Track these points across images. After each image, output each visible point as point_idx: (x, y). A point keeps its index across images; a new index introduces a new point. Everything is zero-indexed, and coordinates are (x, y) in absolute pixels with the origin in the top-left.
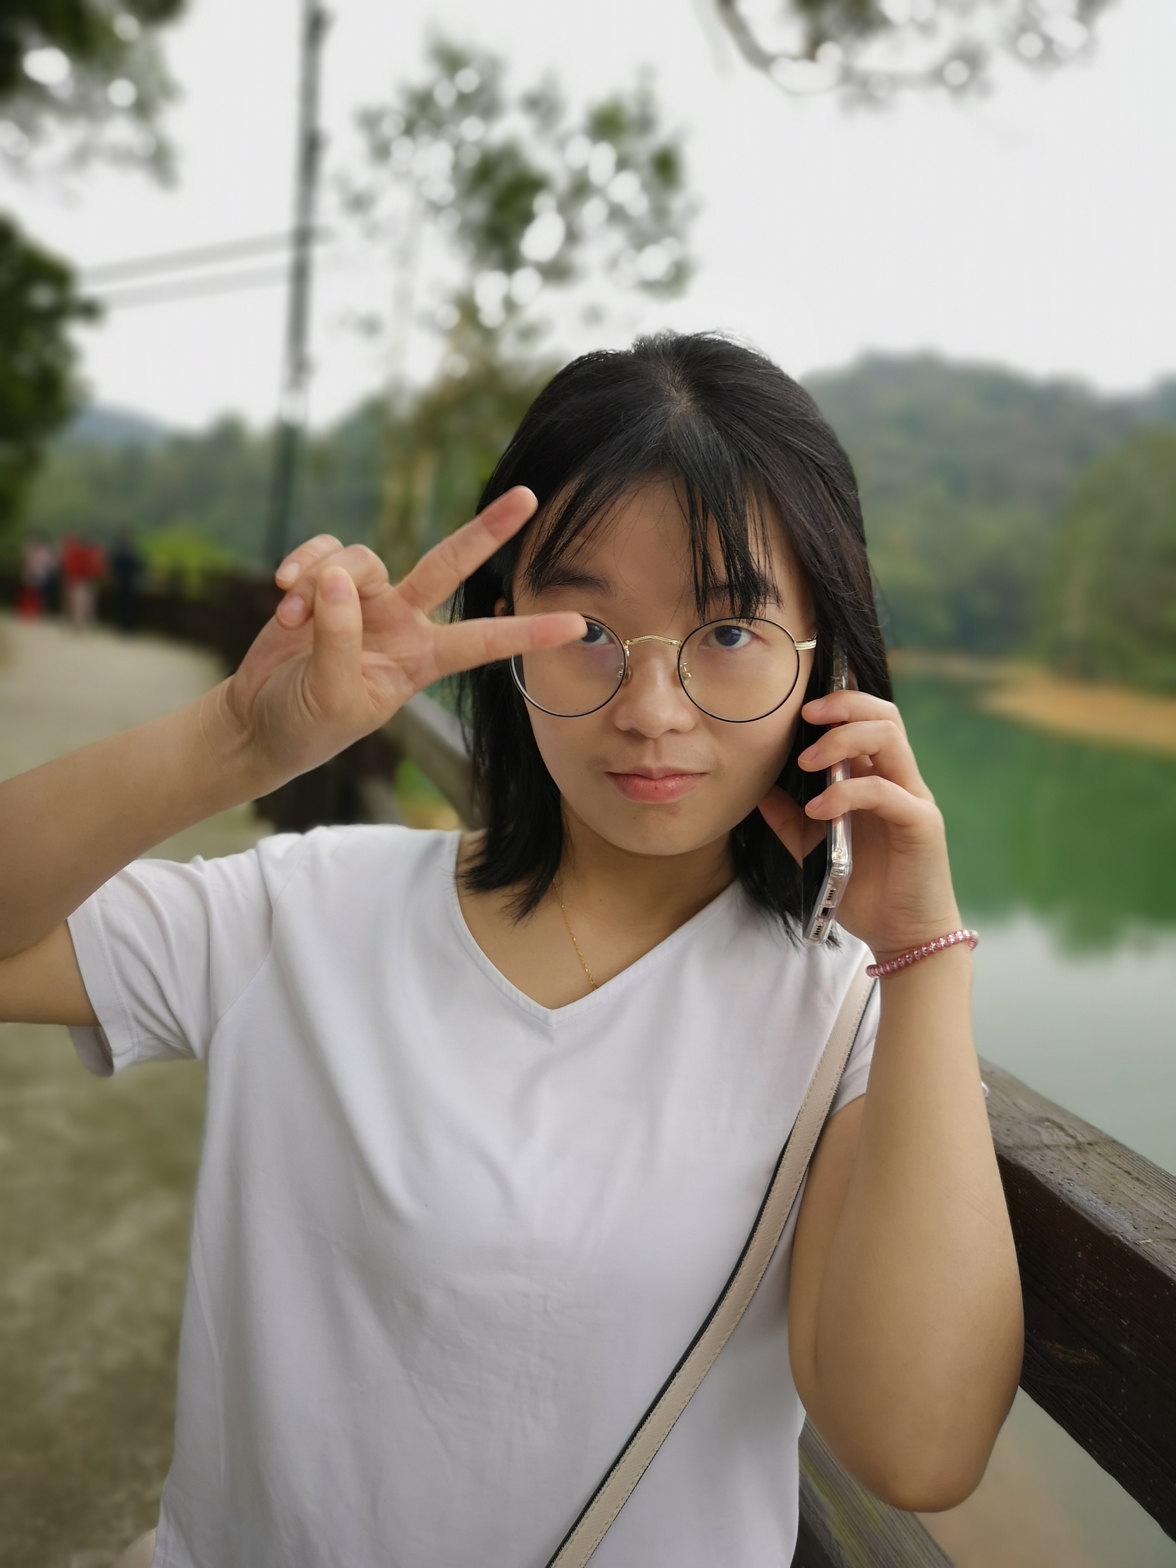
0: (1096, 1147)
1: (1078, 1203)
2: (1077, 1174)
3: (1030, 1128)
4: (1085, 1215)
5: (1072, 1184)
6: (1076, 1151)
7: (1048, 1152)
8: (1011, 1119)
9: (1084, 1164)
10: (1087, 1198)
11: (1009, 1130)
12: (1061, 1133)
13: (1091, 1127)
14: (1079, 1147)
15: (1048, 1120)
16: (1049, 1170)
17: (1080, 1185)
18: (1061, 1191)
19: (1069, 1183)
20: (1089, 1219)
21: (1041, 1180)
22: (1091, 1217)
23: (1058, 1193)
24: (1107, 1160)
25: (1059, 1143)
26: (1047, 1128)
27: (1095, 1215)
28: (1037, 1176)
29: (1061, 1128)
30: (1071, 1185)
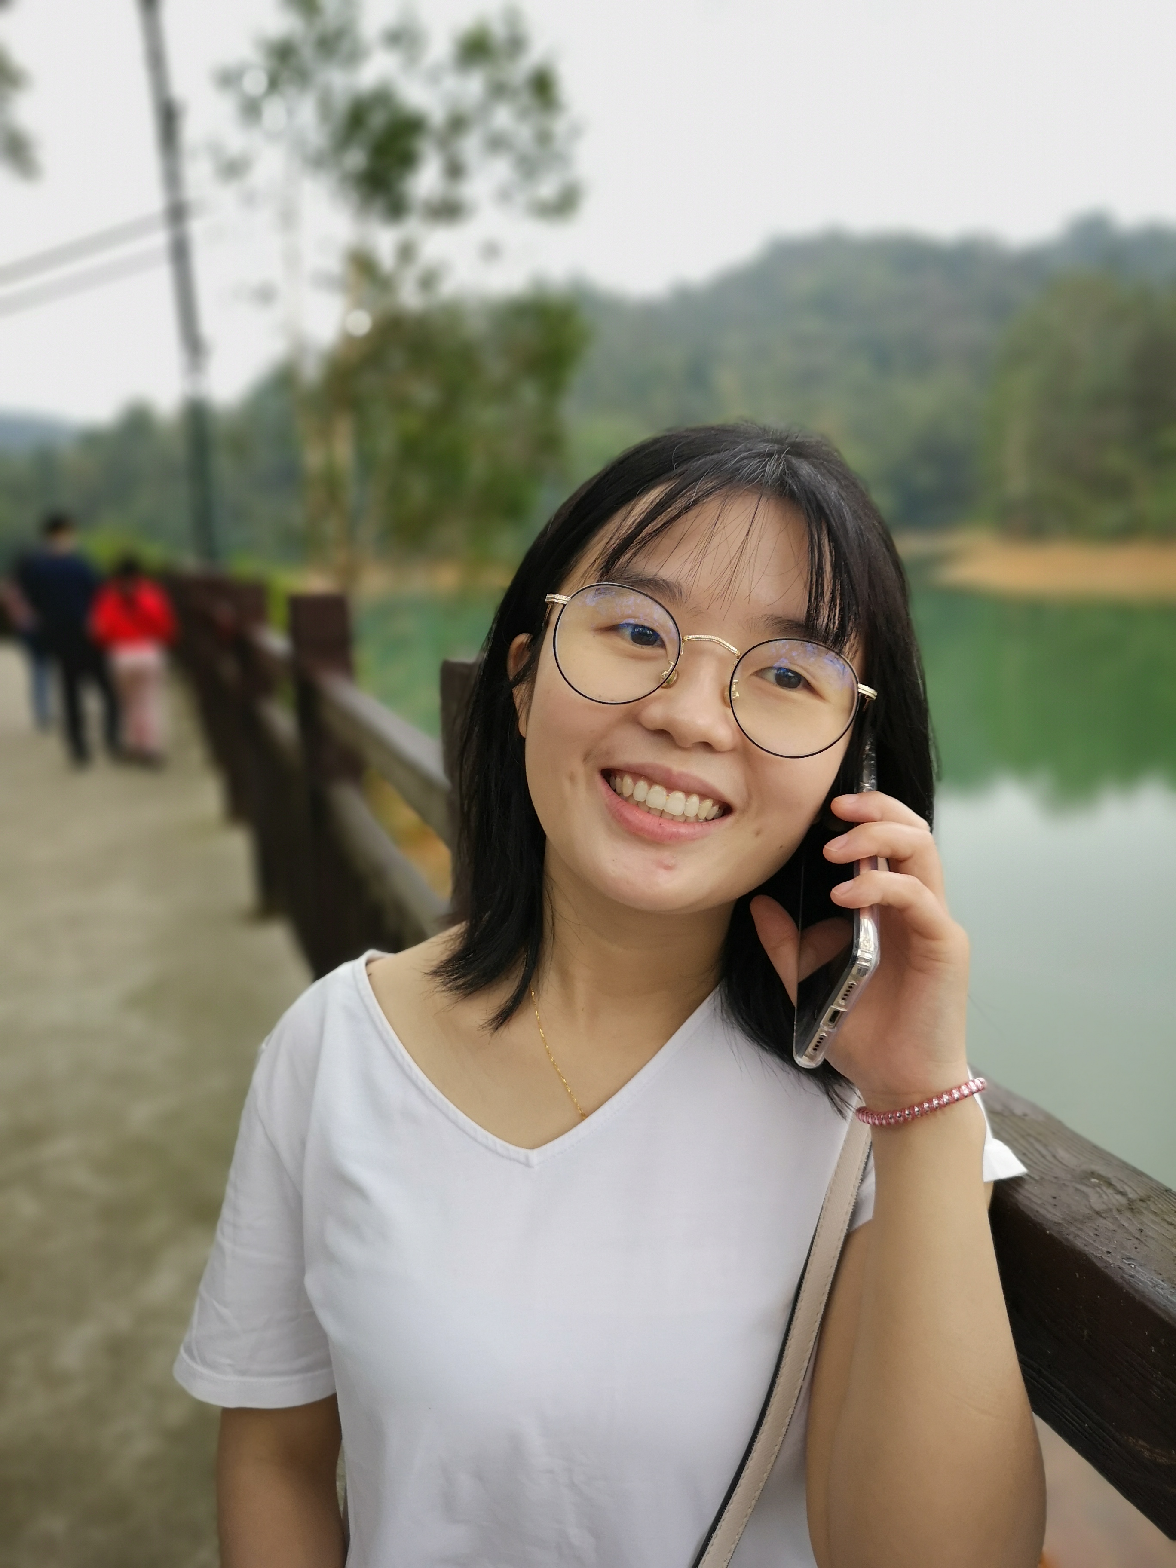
0: (1149, 1203)
1: (1143, 1292)
2: (1136, 1248)
3: (1077, 1189)
4: (1153, 1307)
5: (1133, 1266)
6: (1129, 1214)
7: (1101, 1221)
8: (1054, 1180)
9: (1141, 1231)
10: (1153, 1283)
11: (1055, 1198)
12: (1110, 1191)
13: (1139, 1174)
14: (1131, 1207)
15: (1093, 1174)
16: (1105, 1249)
17: (1141, 1265)
18: (1122, 1277)
19: (1129, 1264)
20: (1158, 1312)
21: (1099, 1264)
22: (1159, 1308)
23: (1120, 1281)
24: (1164, 1220)
25: (1111, 1206)
26: (1094, 1186)
27: (1164, 1306)
28: (1094, 1259)
29: (1110, 1184)
30: (1131, 1267)
